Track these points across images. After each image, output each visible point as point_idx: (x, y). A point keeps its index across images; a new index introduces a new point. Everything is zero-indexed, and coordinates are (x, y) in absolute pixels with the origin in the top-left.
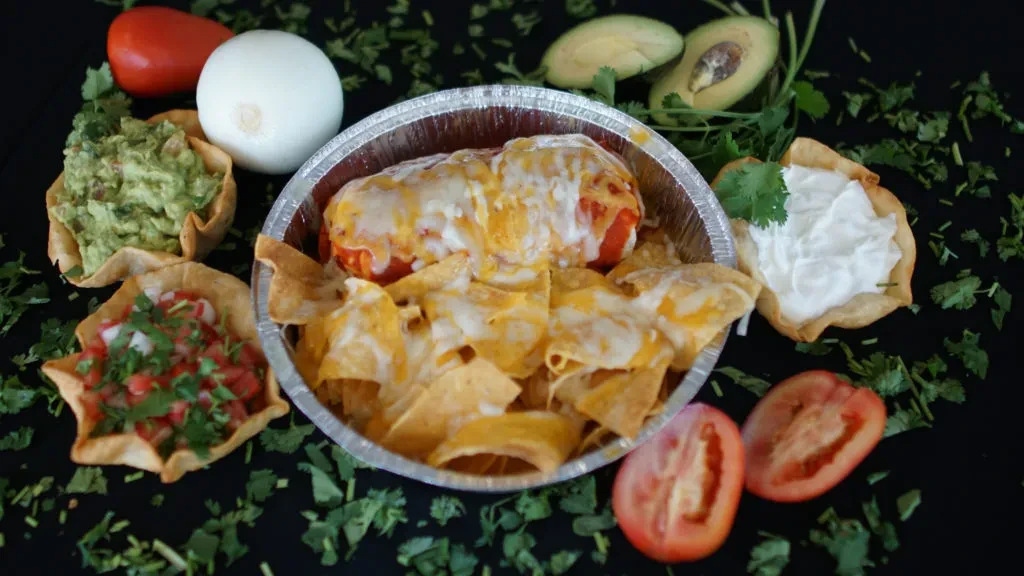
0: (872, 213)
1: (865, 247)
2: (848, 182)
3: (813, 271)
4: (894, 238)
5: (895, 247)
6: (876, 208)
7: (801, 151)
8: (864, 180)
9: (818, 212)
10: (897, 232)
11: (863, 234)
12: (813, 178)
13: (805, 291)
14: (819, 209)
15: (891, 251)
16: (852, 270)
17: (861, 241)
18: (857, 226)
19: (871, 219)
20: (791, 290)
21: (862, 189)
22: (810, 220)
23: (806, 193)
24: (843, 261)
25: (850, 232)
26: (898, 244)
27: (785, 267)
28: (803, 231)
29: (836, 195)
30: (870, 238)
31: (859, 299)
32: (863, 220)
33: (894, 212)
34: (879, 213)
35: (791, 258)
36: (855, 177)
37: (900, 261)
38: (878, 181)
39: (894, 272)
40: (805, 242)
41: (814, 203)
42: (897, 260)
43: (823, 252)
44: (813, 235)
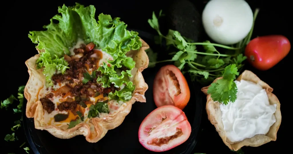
0: (268, 103)
1: (263, 116)
2: (261, 89)
3: (242, 123)
4: (274, 114)
5: (274, 118)
6: (270, 101)
7: (246, 75)
8: (267, 90)
9: (248, 100)
10: (276, 112)
11: (262, 111)
12: (249, 86)
13: (237, 131)
14: (249, 99)
15: (272, 119)
16: (256, 124)
17: (262, 114)
18: (262, 107)
19: (268, 105)
20: (232, 130)
21: (266, 93)
22: (244, 103)
23: (245, 91)
24: (253, 121)
25: (258, 110)
26: (275, 117)
27: (231, 121)
28: (241, 107)
29: (255, 94)
30: (265, 113)
31: (257, 136)
32: (264, 105)
33: (276, 103)
34: (271, 103)
35: (234, 117)
36: (264, 88)
37: (275, 123)
38: (272, 91)
39: (271, 128)
40: (241, 111)
41: (247, 96)
42: (274, 123)
43: (247, 116)
44: (244, 109)
